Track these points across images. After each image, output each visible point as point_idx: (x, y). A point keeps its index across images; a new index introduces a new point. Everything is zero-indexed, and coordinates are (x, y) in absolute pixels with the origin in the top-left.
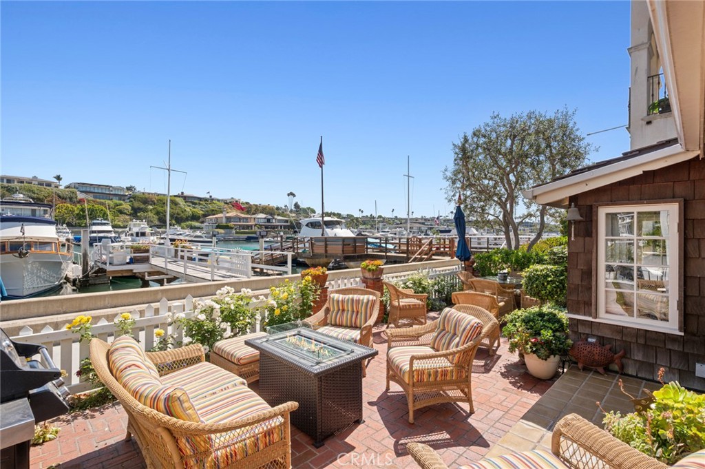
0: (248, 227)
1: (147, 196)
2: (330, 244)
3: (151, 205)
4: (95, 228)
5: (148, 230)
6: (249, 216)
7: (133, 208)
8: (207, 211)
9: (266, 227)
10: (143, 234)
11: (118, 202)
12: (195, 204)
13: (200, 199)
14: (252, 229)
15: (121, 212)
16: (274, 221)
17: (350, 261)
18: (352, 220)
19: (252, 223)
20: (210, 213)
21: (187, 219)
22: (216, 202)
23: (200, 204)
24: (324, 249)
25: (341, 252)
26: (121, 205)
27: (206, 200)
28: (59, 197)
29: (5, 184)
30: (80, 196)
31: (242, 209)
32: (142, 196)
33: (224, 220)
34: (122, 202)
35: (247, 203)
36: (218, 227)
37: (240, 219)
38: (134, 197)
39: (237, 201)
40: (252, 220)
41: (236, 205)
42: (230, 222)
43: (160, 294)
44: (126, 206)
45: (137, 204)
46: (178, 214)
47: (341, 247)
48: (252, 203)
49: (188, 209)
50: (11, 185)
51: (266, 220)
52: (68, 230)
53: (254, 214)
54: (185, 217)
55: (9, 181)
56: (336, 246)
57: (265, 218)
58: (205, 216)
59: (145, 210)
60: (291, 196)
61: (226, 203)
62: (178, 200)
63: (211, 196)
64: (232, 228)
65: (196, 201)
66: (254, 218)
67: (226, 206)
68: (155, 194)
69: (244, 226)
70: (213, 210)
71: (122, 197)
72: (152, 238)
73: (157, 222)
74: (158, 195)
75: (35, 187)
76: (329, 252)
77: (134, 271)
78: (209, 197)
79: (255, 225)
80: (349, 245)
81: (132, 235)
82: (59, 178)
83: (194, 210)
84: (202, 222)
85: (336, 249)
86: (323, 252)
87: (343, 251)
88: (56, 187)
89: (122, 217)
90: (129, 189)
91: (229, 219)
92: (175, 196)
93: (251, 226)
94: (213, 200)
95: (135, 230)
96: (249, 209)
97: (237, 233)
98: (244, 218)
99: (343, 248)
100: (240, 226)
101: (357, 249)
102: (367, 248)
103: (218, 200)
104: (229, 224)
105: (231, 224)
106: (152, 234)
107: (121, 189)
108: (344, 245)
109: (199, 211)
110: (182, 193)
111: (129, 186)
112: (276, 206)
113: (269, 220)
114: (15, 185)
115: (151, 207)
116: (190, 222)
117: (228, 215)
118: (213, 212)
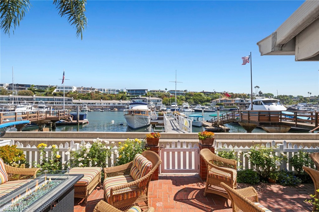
0: (231, 104)
1: (191, 93)
2: (252, 115)
3: (192, 96)
4: (173, 106)
5: (188, 106)
6: (231, 99)
7: (186, 98)
8: (213, 98)
9: (241, 104)
10: (187, 108)
11: (181, 96)
12: (208, 95)
13: (210, 93)
14: (233, 105)
15: (182, 100)
16: (245, 101)
17: (265, 126)
18: (301, 99)
19: (233, 102)
20: (214, 98)
21: (205, 102)
22: (217, 94)
23: (210, 95)
24: (248, 117)
25: (258, 120)
26: (182, 97)
27: (213, 93)
28: (165, 95)
29: (153, 92)
30: (171, 95)
31: (229, 96)
32: (189, 93)
33: (220, 101)
34: (183, 96)
35: (232, 93)
36: (217, 105)
37: (227, 101)
38: (186, 94)
39: (227, 93)
40: (233, 101)
41: (226, 94)
42: (222, 102)
43: (123, 135)
44: (184, 97)
45: (187, 96)
46: (201, 100)
47: (257, 117)
48: (234, 93)
49: (205, 97)
50: (154, 93)
51: (240, 101)
52: (165, 106)
53: (234, 98)
54: (204, 100)
55: (154, 91)
56: (254, 116)
57: (240, 100)
58: (212, 100)
59: (189, 99)
60: (257, 88)
61: (221, 94)
62: (201, 94)
63: (215, 91)
64: (223, 105)
65: (209, 94)
66: (234, 100)
67: (222, 95)
68: (193, 92)
69: (229, 104)
70: (215, 97)
71: (182, 94)
72: (190, 109)
73: (193, 103)
74: (195, 92)
75: (159, 93)
76: (251, 120)
77: (159, 123)
78: (214, 92)
79: (235, 103)
80: (265, 116)
81: (183, 108)
82: (166, 89)
83: (208, 97)
84: (211, 103)
85: (255, 118)
86: (247, 119)
87: (259, 119)
88: (165, 92)
89: (182, 101)
90: (185, 91)
91: (222, 101)
92: (201, 92)
93: (233, 104)
94: (216, 93)
95: (184, 106)
96: (232, 96)
97: (225, 107)
98: (229, 100)
99: (259, 118)
100: (227, 104)
101: (271, 118)
102: (281, 118)
103: (218, 93)
104: (221, 103)
105: (223, 103)
106: (190, 108)
107: (182, 91)
108: (259, 116)
109: (210, 98)
110: (203, 91)
111: (185, 90)
112: (247, 94)
113: (242, 101)
114: (155, 92)
115: (192, 97)
116: (206, 103)
117: (221, 99)
118: (216, 98)
